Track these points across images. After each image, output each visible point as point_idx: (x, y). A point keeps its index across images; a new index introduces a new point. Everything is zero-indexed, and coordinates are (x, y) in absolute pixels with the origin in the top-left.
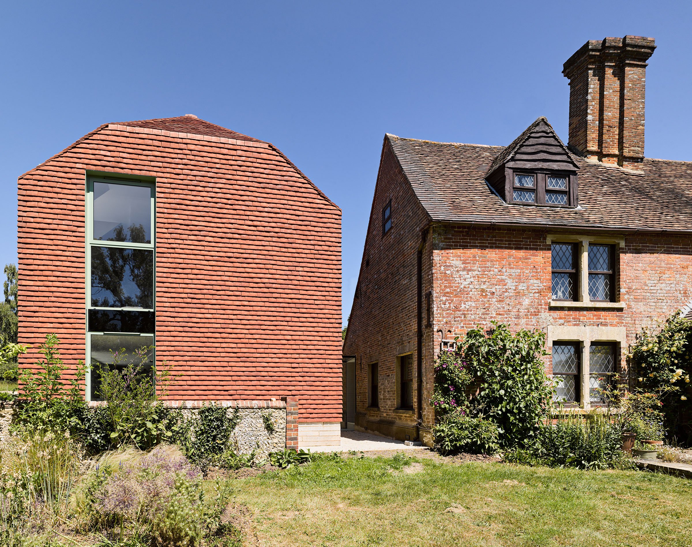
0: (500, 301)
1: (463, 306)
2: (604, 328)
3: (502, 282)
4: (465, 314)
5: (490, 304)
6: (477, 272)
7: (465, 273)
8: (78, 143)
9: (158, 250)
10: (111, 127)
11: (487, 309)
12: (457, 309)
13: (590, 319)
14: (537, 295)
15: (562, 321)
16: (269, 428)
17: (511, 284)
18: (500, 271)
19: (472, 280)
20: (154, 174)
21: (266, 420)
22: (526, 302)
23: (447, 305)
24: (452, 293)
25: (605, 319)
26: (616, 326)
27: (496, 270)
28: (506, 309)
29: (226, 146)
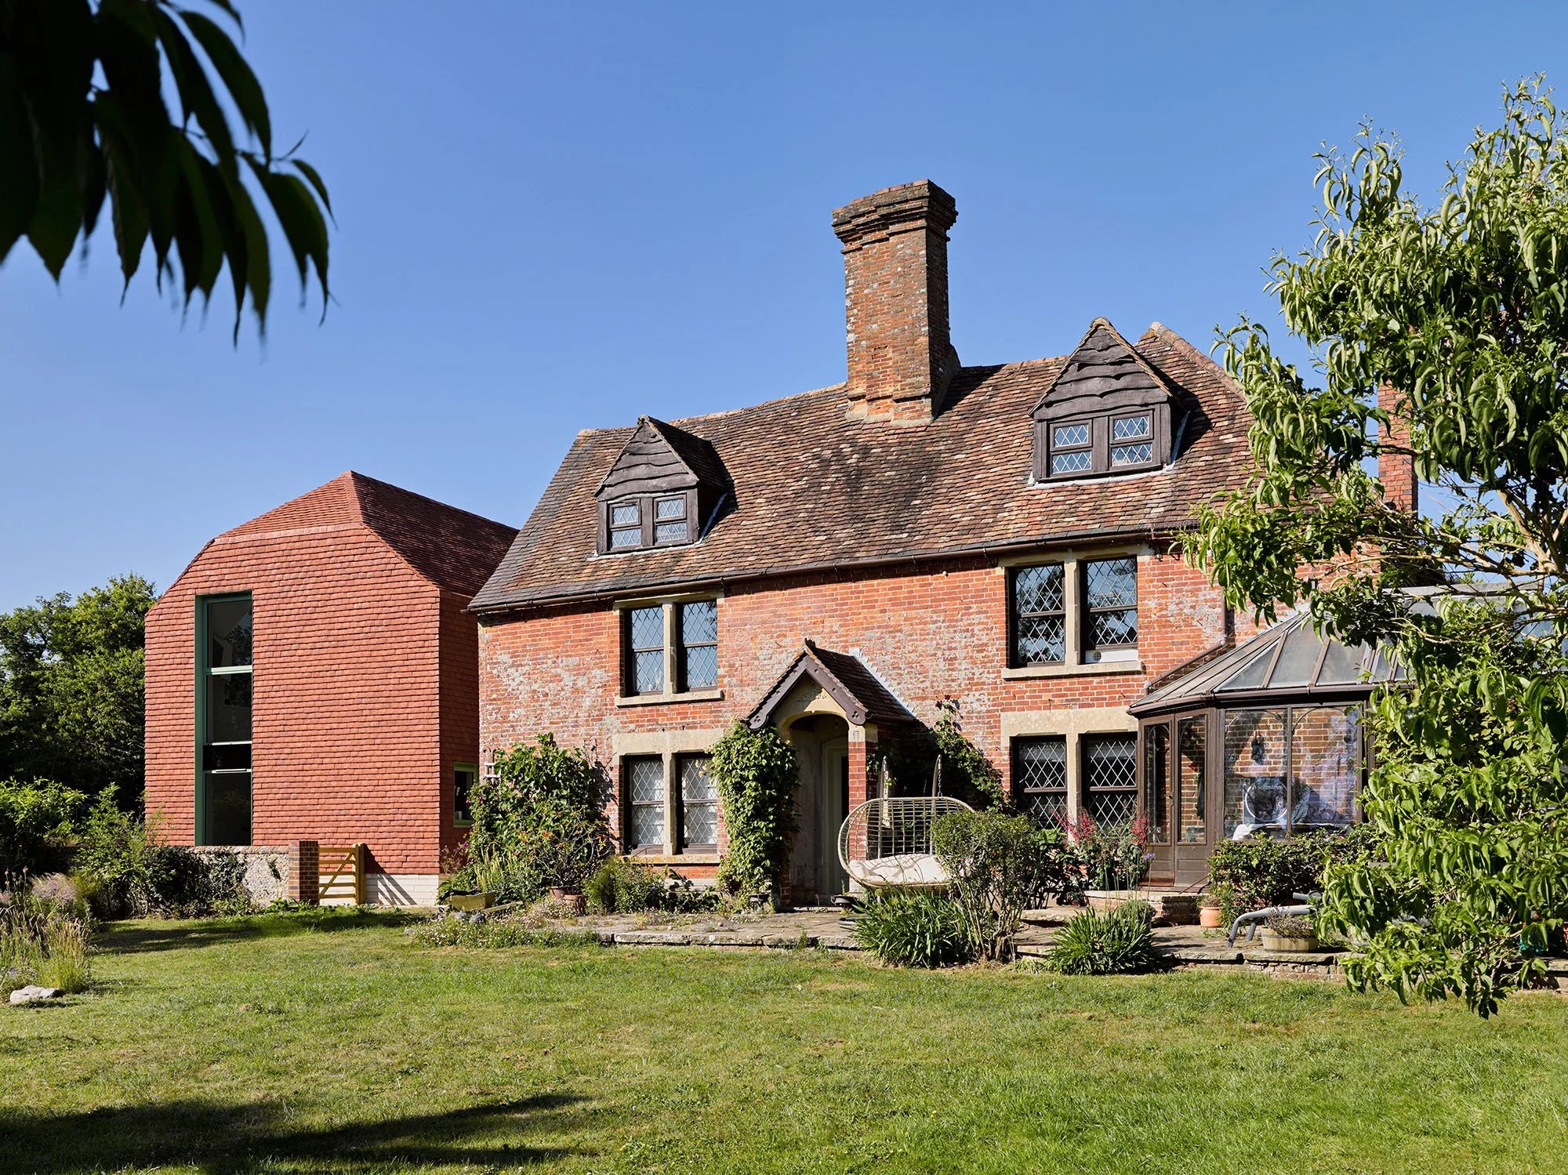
0: (555, 704)
1: (511, 715)
2: (690, 731)
3: (557, 678)
4: (512, 726)
5: (543, 710)
6: (527, 668)
7: (513, 670)
8: (190, 567)
9: (255, 673)
10: (217, 541)
11: (538, 717)
12: (505, 719)
13: (672, 719)
14: (600, 690)
15: (632, 726)
16: (277, 875)
17: (568, 679)
18: (554, 662)
19: (521, 679)
20: (249, 586)
21: (272, 865)
22: (587, 702)
23: (494, 716)
24: (500, 700)
25: (693, 718)
26: (709, 727)
27: (550, 662)
28: (561, 715)
29: (317, 537)
